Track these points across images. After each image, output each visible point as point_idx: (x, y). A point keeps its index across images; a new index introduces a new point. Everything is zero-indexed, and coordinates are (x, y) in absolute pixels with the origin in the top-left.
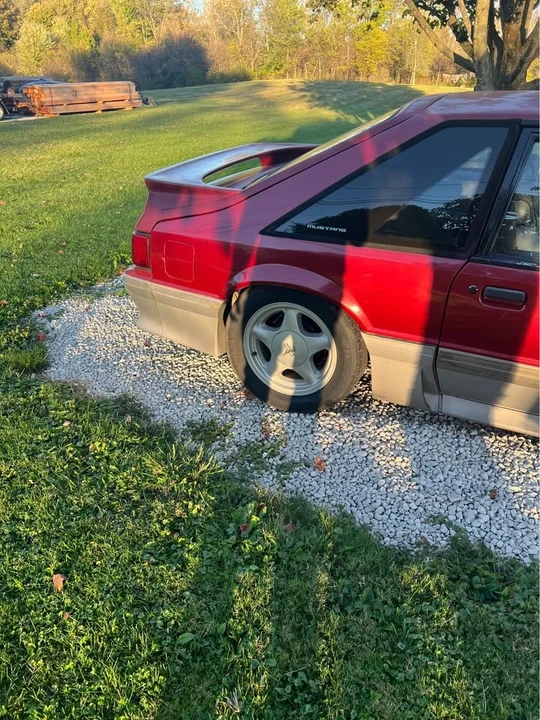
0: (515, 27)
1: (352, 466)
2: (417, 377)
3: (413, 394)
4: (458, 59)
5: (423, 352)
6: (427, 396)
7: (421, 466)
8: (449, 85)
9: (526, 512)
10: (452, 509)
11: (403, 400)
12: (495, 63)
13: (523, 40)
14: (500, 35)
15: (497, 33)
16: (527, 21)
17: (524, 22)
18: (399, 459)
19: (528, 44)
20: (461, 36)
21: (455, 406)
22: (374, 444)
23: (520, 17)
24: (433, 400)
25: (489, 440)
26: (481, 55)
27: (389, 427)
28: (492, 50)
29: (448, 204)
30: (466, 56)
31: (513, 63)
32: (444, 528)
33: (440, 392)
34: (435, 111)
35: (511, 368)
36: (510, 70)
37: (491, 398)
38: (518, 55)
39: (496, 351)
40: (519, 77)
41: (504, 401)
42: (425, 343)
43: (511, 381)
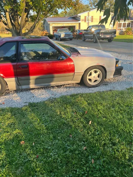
0: (16, 22)
1: (10, 102)
2: (16, 84)
3: (16, 87)
4: (6, 29)
5: (15, 79)
6: (19, 87)
7: (21, 98)
8: (6, 34)
9: (38, 97)
10: (28, 100)
11: (15, 89)
12: (15, 30)
13: (19, 25)
14: (14, 24)
15: (13, 23)
16: (19, 21)
17: (18, 21)
18: (17, 98)
19: (20, 26)
20: (6, 24)
21: (24, 87)
22: (12, 98)
23: (17, 20)
24: (20, 87)
25: (31, 91)
26: (11, 28)
27: (14, 94)
28: (13, 27)
29: (12, 55)
30: (8, 28)
31: (18, 30)
32: (27, 103)
33: (21, 85)
34: (4, 40)
35: (29, 77)
36: (18, 31)
37: (29, 84)
38: (19, 28)
39: (26, 75)
40: (21, 33)
41: (31, 83)
42: (15, 77)
43: (30, 80)
